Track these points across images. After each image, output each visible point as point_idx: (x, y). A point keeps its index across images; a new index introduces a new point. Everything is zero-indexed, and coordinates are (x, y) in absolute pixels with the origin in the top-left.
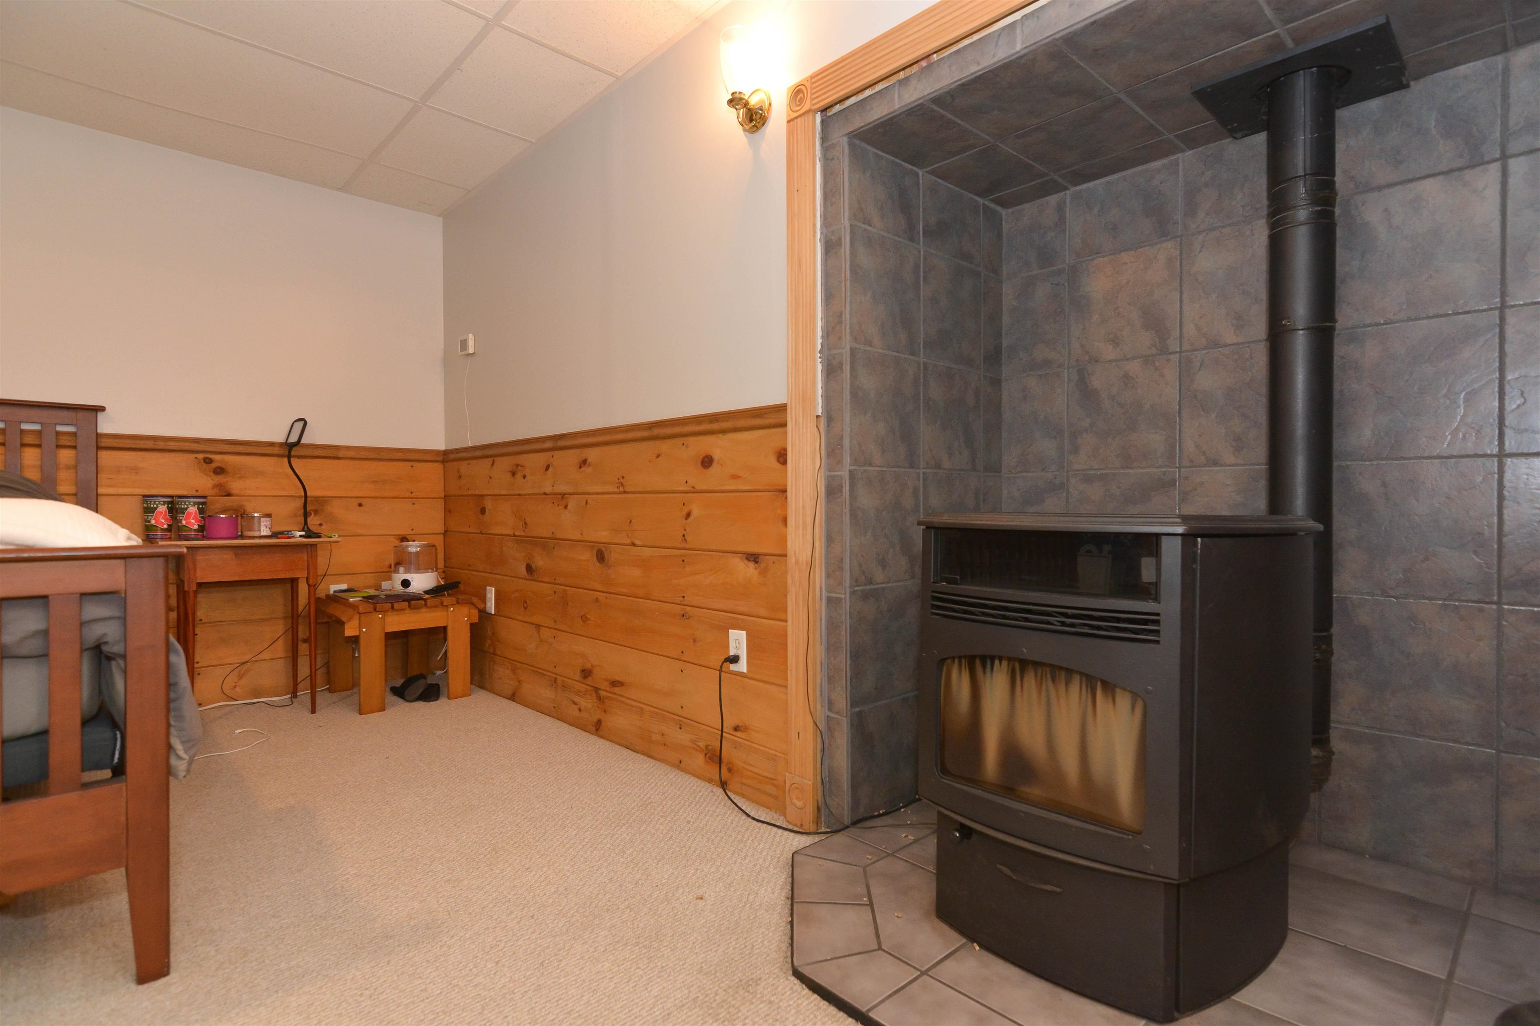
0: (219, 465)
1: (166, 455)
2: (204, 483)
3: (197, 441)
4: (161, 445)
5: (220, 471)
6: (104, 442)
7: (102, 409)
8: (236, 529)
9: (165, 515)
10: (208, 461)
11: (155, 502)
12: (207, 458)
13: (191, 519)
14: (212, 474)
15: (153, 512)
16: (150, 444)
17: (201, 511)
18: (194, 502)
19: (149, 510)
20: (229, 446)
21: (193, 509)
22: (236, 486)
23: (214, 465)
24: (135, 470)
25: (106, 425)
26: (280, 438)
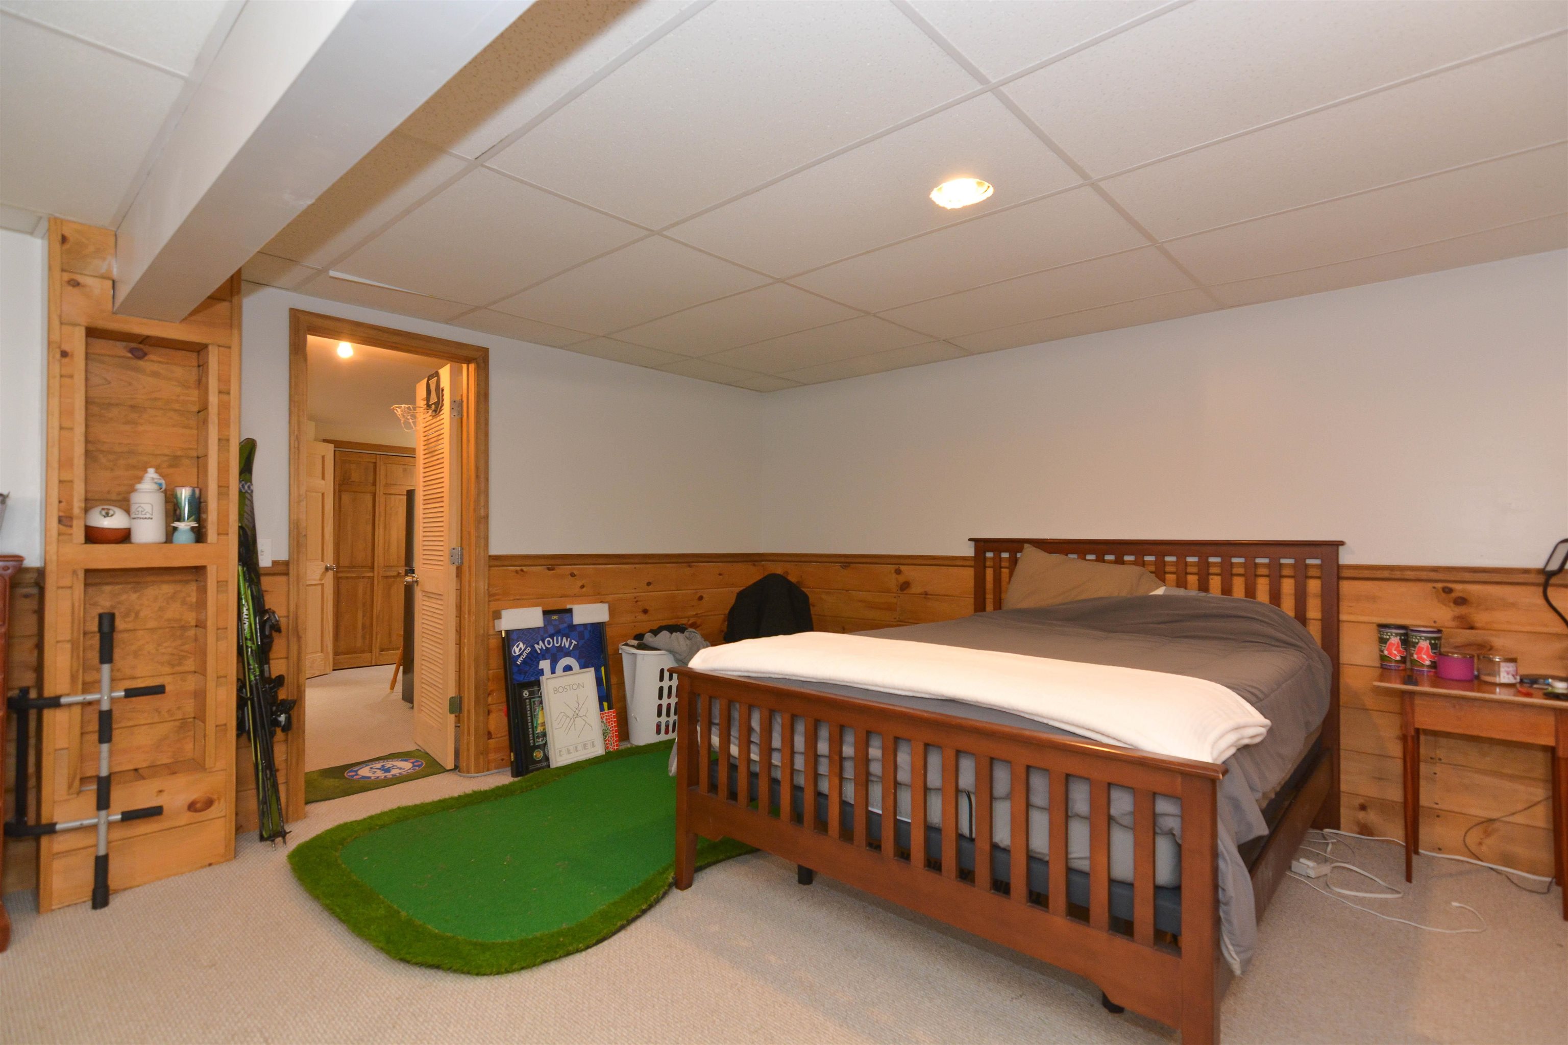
0: (1460, 595)
1: (1403, 584)
2: (1443, 615)
3: (1435, 569)
4: (1398, 574)
5: (1461, 601)
6: (1346, 573)
7: (1342, 543)
8: (1472, 670)
9: (1398, 647)
10: (1448, 591)
11: (1387, 633)
12: (1447, 588)
13: (1424, 655)
14: (1452, 604)
15: (1386, 643)
16: (1386, 574)
17: (1434, 647)
18: (1425, 637)
19: (1383, 641)
20: (1472, 574)
21: (1424, 644)
22: (1480, 618)
23: (1454, 595)
24: (1373, 599)
25: (1346, 558)
26: (1539, 563)
